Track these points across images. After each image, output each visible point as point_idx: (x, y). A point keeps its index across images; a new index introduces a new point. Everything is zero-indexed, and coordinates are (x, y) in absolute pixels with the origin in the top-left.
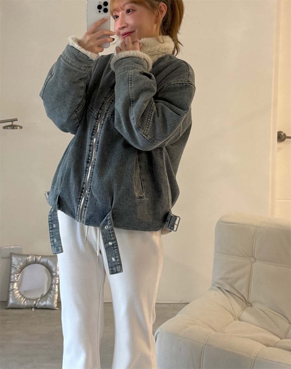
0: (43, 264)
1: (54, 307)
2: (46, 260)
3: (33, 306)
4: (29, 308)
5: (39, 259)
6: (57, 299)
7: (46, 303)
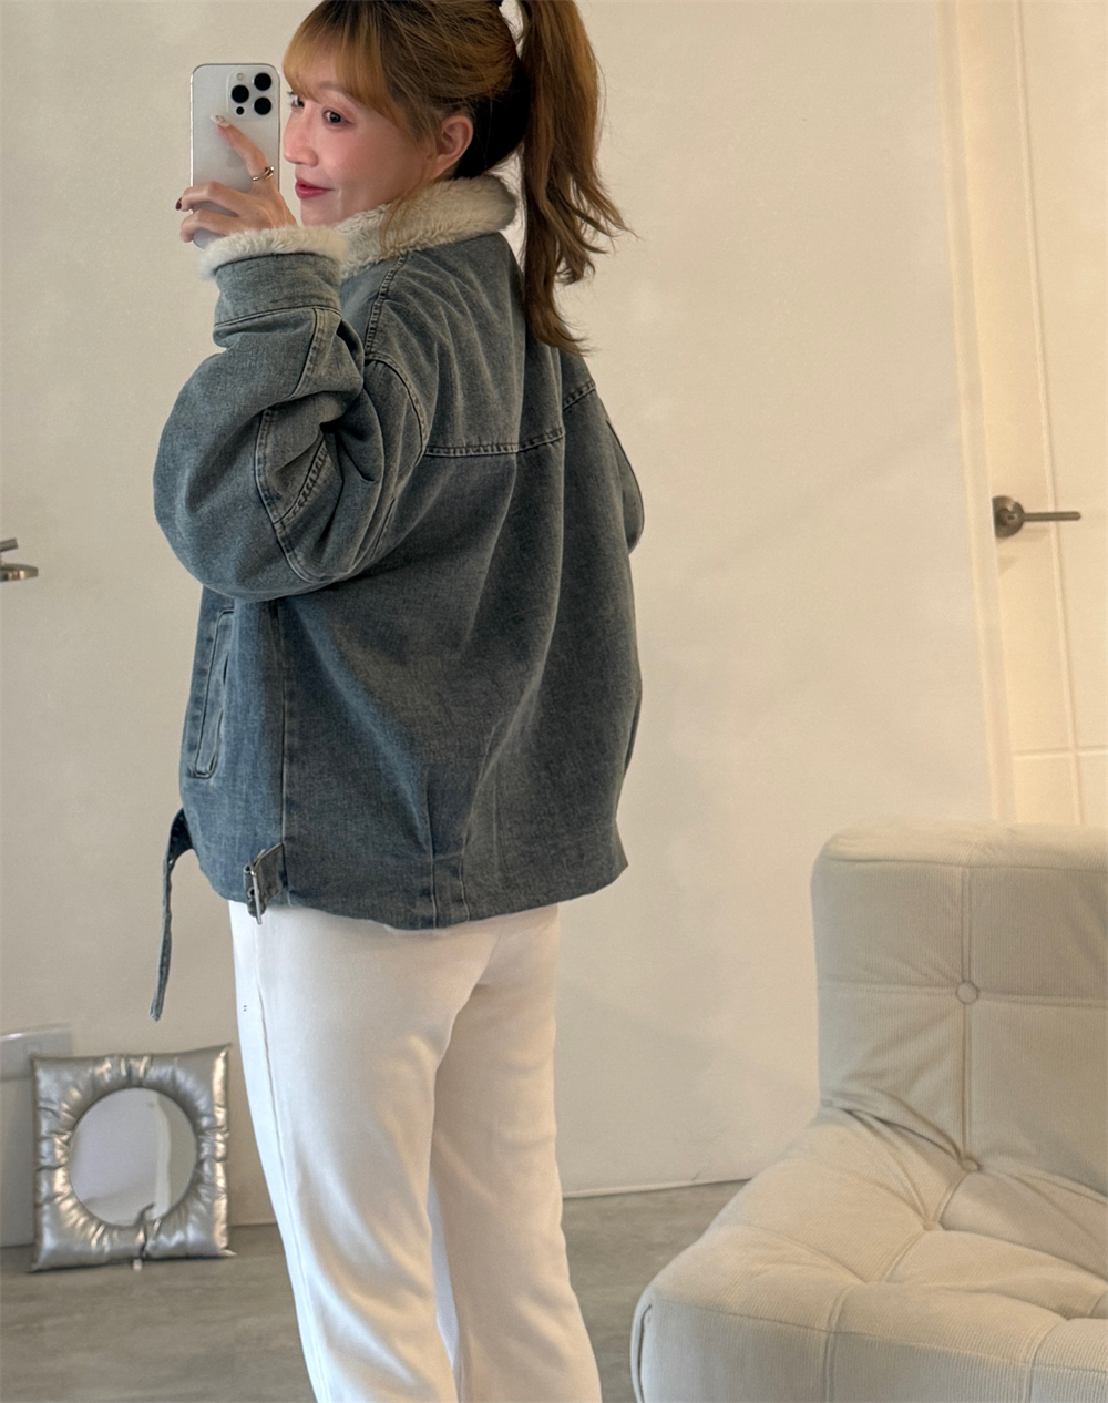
0: (158, 1087)
1: (217, 1247)
2: (169, 1070)
3: (137, 1253)
4: (122, 1260)
5: (142, 1070)
6: (229, 1218)
7: (186, 1234)
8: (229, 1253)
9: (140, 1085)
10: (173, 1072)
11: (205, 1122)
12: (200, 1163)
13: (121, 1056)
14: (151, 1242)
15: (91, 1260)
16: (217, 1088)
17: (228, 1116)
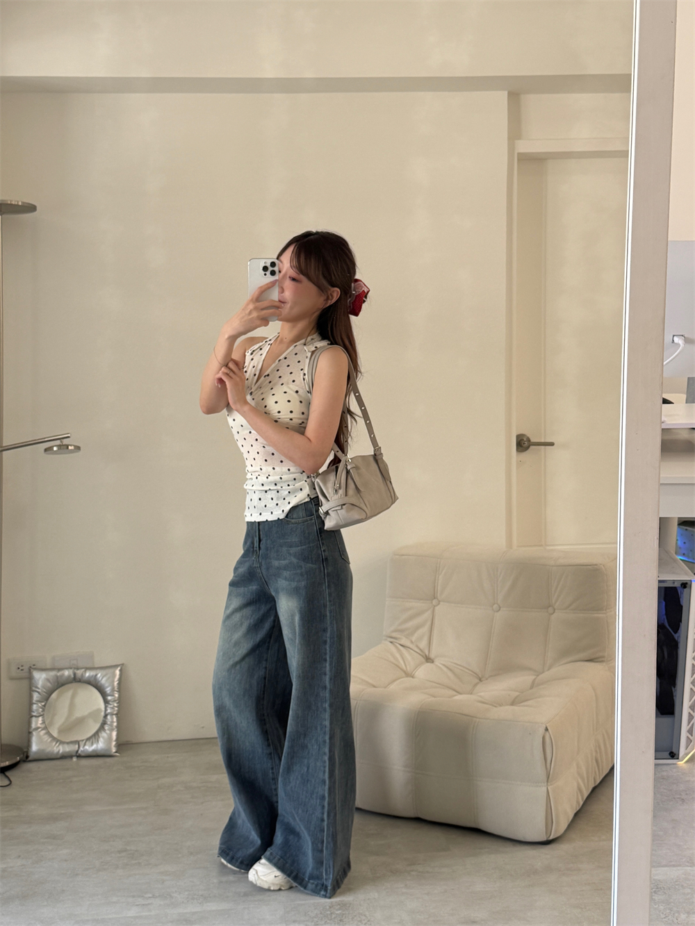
0: (89, 682)
1: (112, 751)
2: (95, 674)
3: (74, 754)
4: (66, 757)
5: (81, 674)
6: (117, 740)
7: (98, 746)
8: (117, 754)
9: (80, 681)
11: (109, 698)
12: (106, 716)
13: (72, 667)
14: (81, 749)
15: (53, 756)
16: (116, 683)
17: (120, 696)
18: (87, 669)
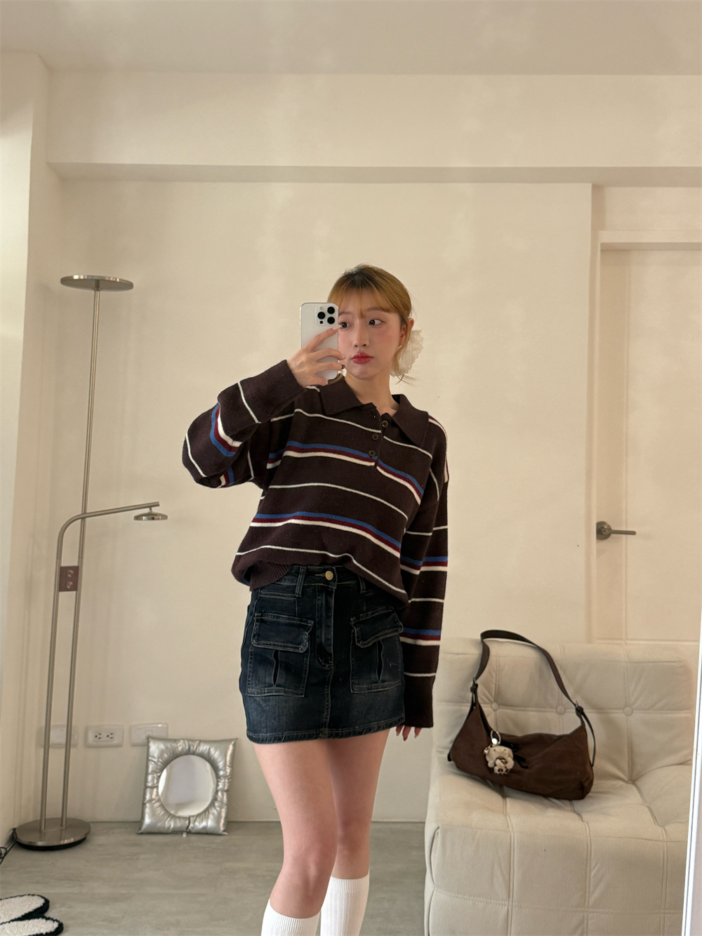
0: (201, 755)
1: (220, 830)
2: (208, 748)
3: (185, 830)
4: (177, 832)
5: (195, 747)
6: (226, 817)
7: (207, 823)
8: (225, 833)
9: (194, 754)
10: (209, 749)
11: (221, 773)
12: (217, 792)
13: (187, 740)
14: (191, 825)
15: (164, 831)
16: (228, 758)
17: (232, 772)
18: (201, 741)
